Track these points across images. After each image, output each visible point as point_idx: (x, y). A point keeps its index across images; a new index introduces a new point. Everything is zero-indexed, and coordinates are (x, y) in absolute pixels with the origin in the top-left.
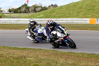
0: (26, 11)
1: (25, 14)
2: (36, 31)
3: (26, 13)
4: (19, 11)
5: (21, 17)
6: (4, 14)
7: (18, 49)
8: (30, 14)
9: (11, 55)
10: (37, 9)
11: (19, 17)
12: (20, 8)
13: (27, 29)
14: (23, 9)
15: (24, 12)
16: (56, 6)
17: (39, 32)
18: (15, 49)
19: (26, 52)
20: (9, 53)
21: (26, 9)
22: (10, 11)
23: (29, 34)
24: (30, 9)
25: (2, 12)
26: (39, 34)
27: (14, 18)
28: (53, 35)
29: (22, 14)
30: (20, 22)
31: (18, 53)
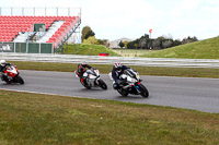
0: (146, 45)
3: (147, 49)
4: (136, 45)
10: (164, 44)
11: (136, 56)
12: (137, 41)
14: (144, 43)
15: (144, 48)
16: (195, 39)
21: (147, 42)
22: (121, 45)
24: (154, 43)
28: (122, 79)
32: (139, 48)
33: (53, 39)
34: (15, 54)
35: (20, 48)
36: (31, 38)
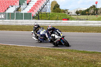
0: (94, 12)
1: (93, 16)
2: (39, 33)
3: (95, 15)
4: (87, 13)
5: (90, 20)
6: (72, 16)
7: (87, 53)
8: (99, 16)
9: (80, 59)
11: (87, 19)
12: (88, 10)
13: (33, 31)
14: (92, 11)
15: (92, 14)
17: (41, 33)
18: (84, 52)
19: (96, 56)
20: (78, 57)
21: (95, 10)
22: (77, 13)
23: (34, 35)
24: (99, 11)
25: (69, 13)
26: (41, 35)
27: (82, 20)
28: (52, 37)
29: (90, 16)
30: (88, 25)
31: (88, 57)
32: (89, 14)
33: (32, 10)
34: (7, 20)
35: (11, 16)
36: (18, 9)
